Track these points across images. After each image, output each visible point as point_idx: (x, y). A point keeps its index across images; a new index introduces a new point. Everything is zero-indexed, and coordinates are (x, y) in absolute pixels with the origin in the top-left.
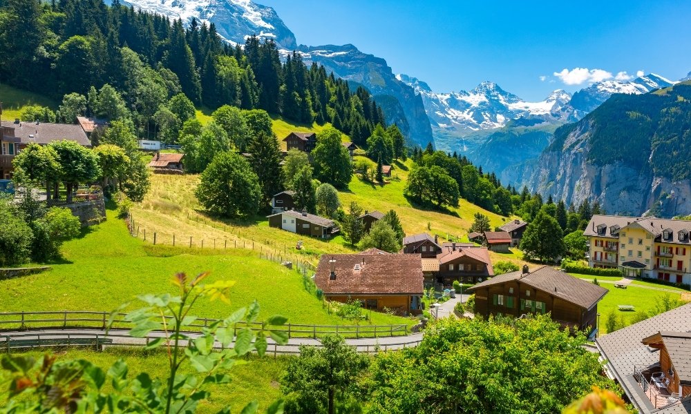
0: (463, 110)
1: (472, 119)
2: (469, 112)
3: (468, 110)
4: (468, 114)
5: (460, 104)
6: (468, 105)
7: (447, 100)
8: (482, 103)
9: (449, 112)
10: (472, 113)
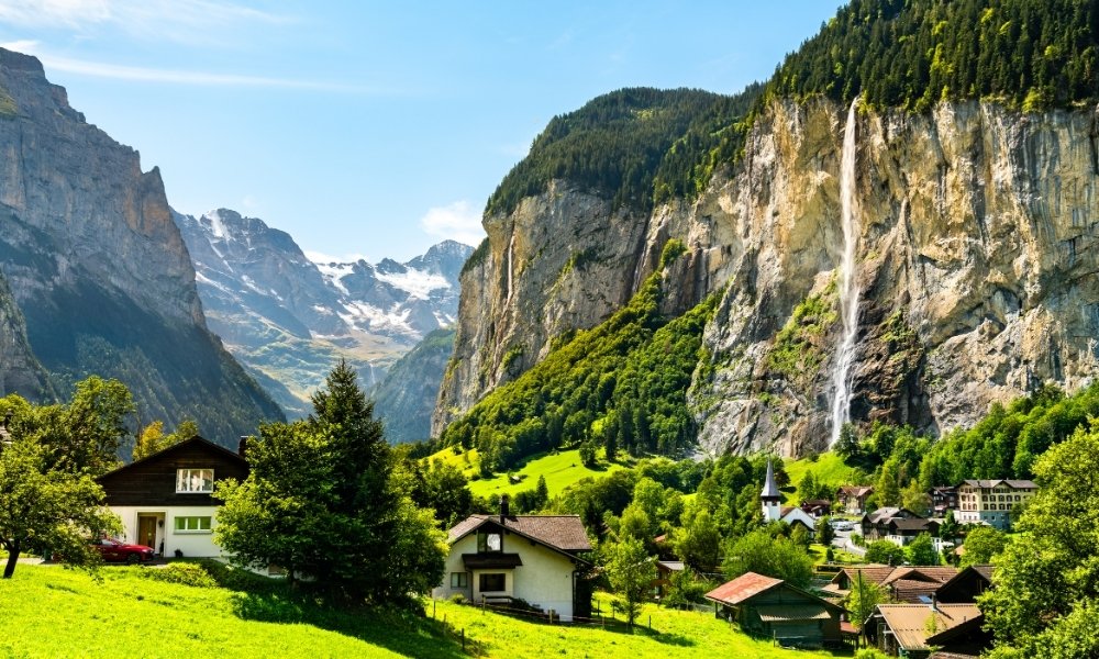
0: (385, 306)
1: (406, 327)
2: (401, 309)
3: (398, 305)
4: (399, 313)
5: (379, 289)
6: (399, 295)
7: (344, 280)
8: (437, 293)
9: (348, 308)
10: (406, 314)
